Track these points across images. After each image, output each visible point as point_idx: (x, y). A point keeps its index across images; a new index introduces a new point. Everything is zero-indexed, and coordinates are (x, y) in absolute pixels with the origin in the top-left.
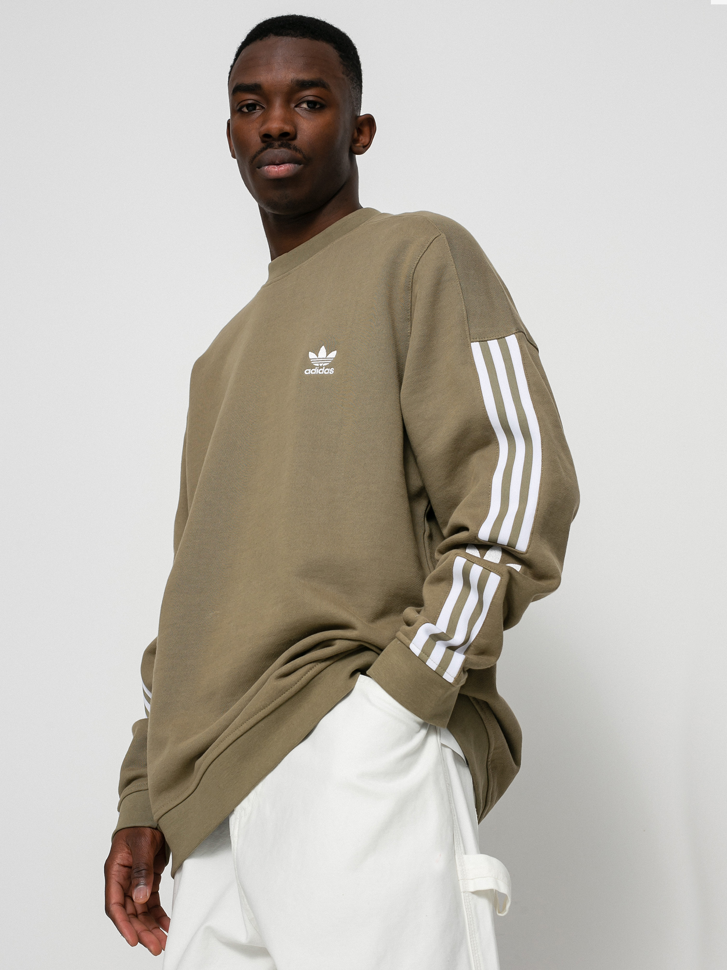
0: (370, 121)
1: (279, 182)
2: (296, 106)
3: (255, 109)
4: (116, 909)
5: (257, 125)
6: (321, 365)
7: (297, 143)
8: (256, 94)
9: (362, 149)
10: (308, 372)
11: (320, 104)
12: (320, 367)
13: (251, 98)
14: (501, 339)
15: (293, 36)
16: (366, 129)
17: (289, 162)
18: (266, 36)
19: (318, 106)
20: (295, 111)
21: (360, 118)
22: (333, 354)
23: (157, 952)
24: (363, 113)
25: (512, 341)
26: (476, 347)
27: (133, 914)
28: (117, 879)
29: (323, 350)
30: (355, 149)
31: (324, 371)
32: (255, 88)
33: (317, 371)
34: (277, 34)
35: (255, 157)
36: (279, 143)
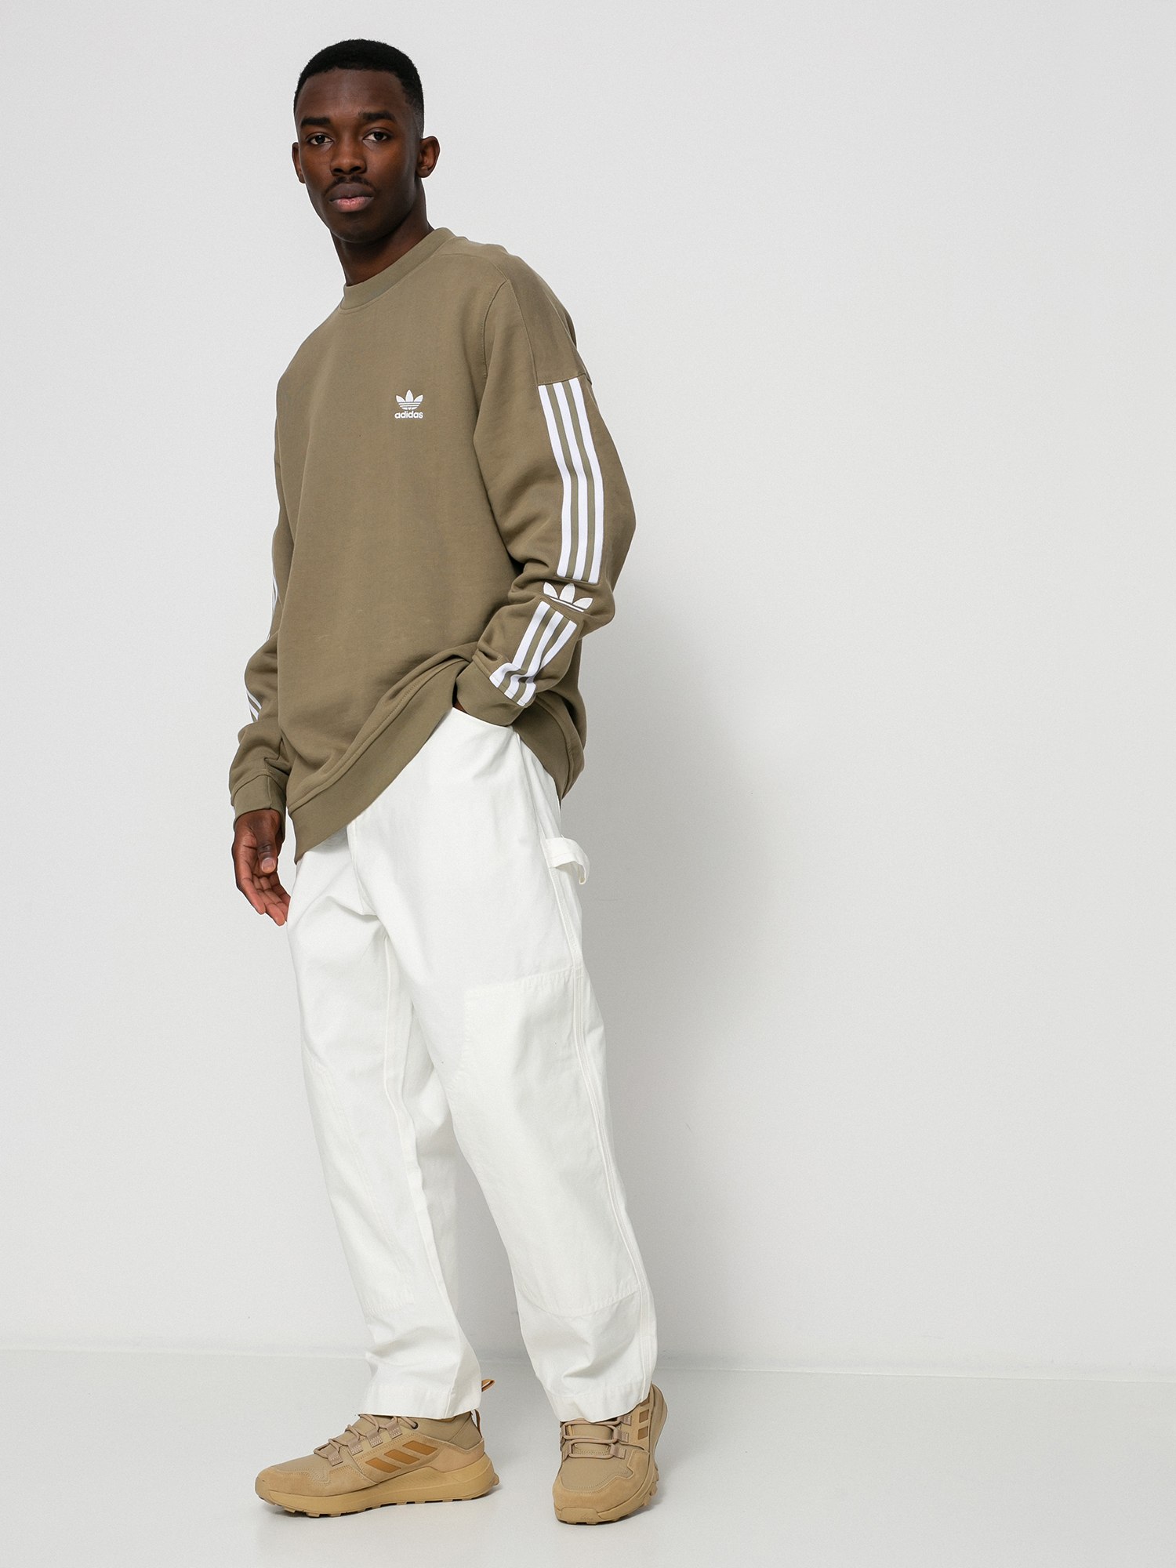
0: (433, 143)
1: (351, 215)
2: (364, 139)
3: (323, 142)
4: (245, 883)
5: (327, 159)
6: (409, 409)
7: (366, 176)
8: (325, 127)
9: (427, 172)
10: (398, 416)
11: (386, 135)
12: (409, 411)
13: (319, 130)
14: (565, 382)
15: (357, 69)
16: (430, 151)
17: (361, 196)
18: (330, 68)
19: (385, 138)
20: (364, 144)
21: (424, 141)
22: (420, 398)
23: (280, 924)
24: (425, 135)
25: (575, 383)
26: (542, 390)
27: (260, 889)
28: (245, 858)
29: (409, 394)
30: (420, 173)
31: (413, 415)
32: (324, 122)
33: (406, 415)
34: (343, 66)
35: (327, 191)
36: (350, 176)
